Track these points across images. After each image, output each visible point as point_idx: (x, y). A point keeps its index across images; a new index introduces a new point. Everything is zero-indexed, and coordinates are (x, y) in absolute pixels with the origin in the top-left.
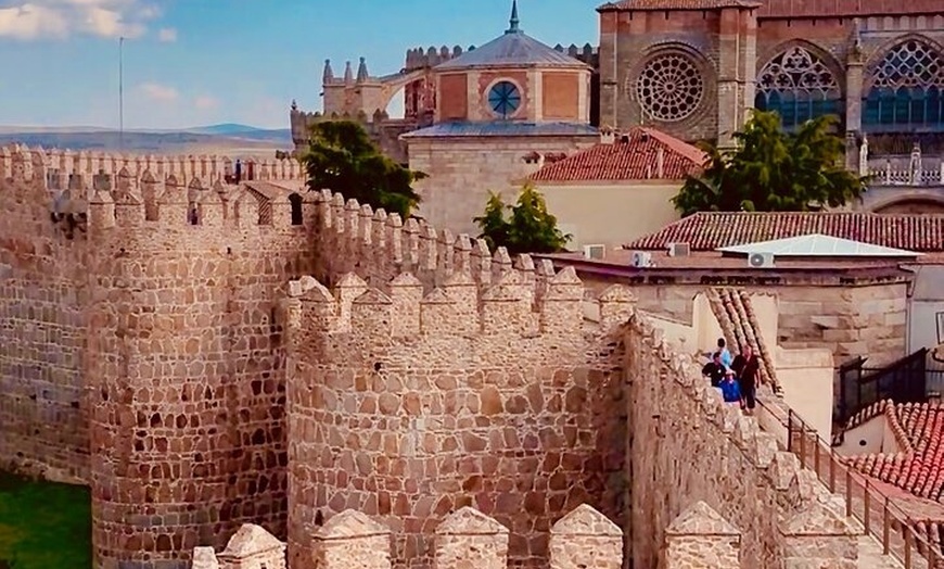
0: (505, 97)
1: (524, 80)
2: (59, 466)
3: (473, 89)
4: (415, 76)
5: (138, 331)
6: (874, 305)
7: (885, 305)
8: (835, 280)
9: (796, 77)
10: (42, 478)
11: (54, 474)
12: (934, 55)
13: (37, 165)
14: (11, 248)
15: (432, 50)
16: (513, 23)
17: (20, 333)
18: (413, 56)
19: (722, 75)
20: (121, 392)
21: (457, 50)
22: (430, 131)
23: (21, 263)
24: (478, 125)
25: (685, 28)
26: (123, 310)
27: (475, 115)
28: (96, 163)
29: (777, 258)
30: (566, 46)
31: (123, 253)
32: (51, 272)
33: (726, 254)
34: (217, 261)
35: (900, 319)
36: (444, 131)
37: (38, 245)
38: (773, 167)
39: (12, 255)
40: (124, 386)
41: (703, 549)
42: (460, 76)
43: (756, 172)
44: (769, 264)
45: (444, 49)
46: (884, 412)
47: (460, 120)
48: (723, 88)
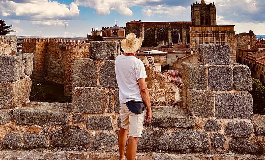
0: (115, 33)
1: (117, 31)
2: (58, 81)
3: (111, 32)
4: (103, 30)
5: (72, 62)
6: (163, 58)
7: (164, 59)
8: (158, 55)
9: (149, 32)
10: (56, 83)
11: (57, 82)
12: (164, 29)
13: (58, 41)
14: (54, 52)
15: (105, 27)
16: (116, 24)
17: (54, 63)
18: (103, 28)
19: (141, 31)
20: (69, 70)
21: (109, 27)
22: (106, 37)
23: (55, 54)
24: (112, 36)
25: (136, 26)
26: (71, 60)
27: (111, 35)
28: (66, 41)
29: (151, 53)
30: (122, 27)
31: (71, 52)
32: (59, 55)
33: (145, 52)
34: (83, 53)
35: (166, 60)
36: (107, 37)
37: (57, 51)
38: (148, 42)
39: (54, 53)
40: (70, 70)
41: (156, 85)
42: (109, 31)
43: (146, 43)
44: (150, 53)
45: (107, 27)
46: (166, 71)
47: (110, 36)
48: (141, 33)
